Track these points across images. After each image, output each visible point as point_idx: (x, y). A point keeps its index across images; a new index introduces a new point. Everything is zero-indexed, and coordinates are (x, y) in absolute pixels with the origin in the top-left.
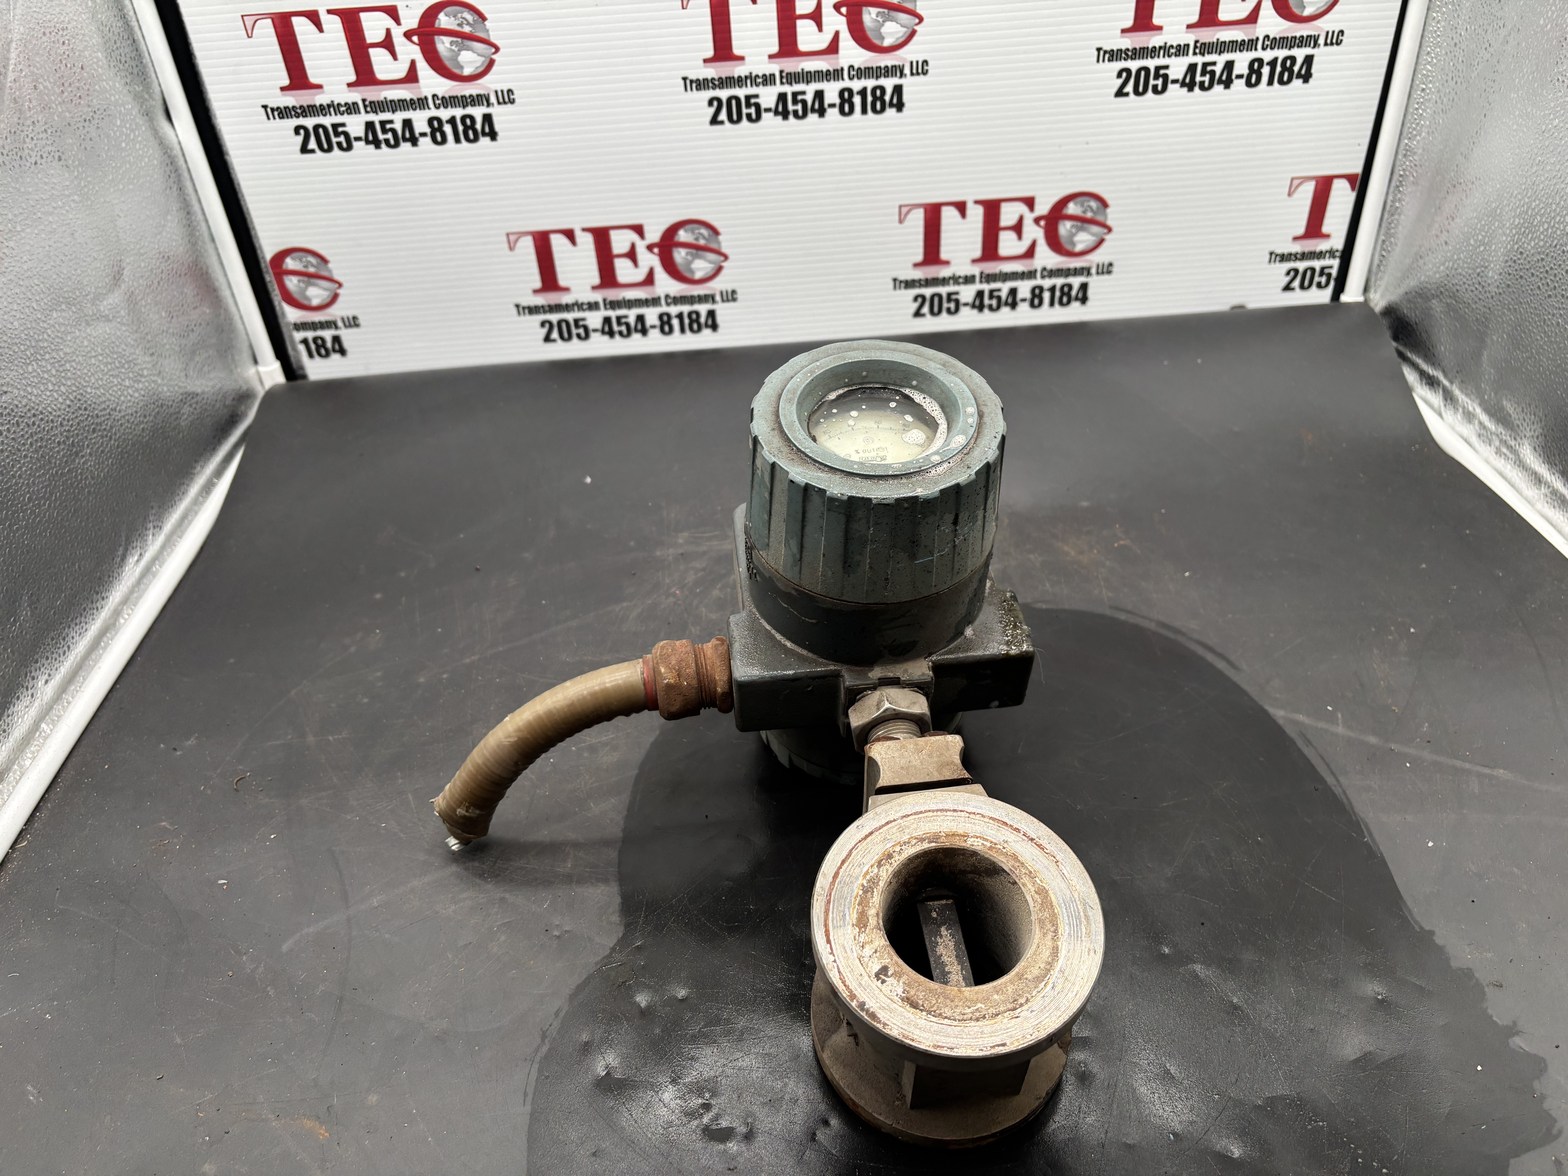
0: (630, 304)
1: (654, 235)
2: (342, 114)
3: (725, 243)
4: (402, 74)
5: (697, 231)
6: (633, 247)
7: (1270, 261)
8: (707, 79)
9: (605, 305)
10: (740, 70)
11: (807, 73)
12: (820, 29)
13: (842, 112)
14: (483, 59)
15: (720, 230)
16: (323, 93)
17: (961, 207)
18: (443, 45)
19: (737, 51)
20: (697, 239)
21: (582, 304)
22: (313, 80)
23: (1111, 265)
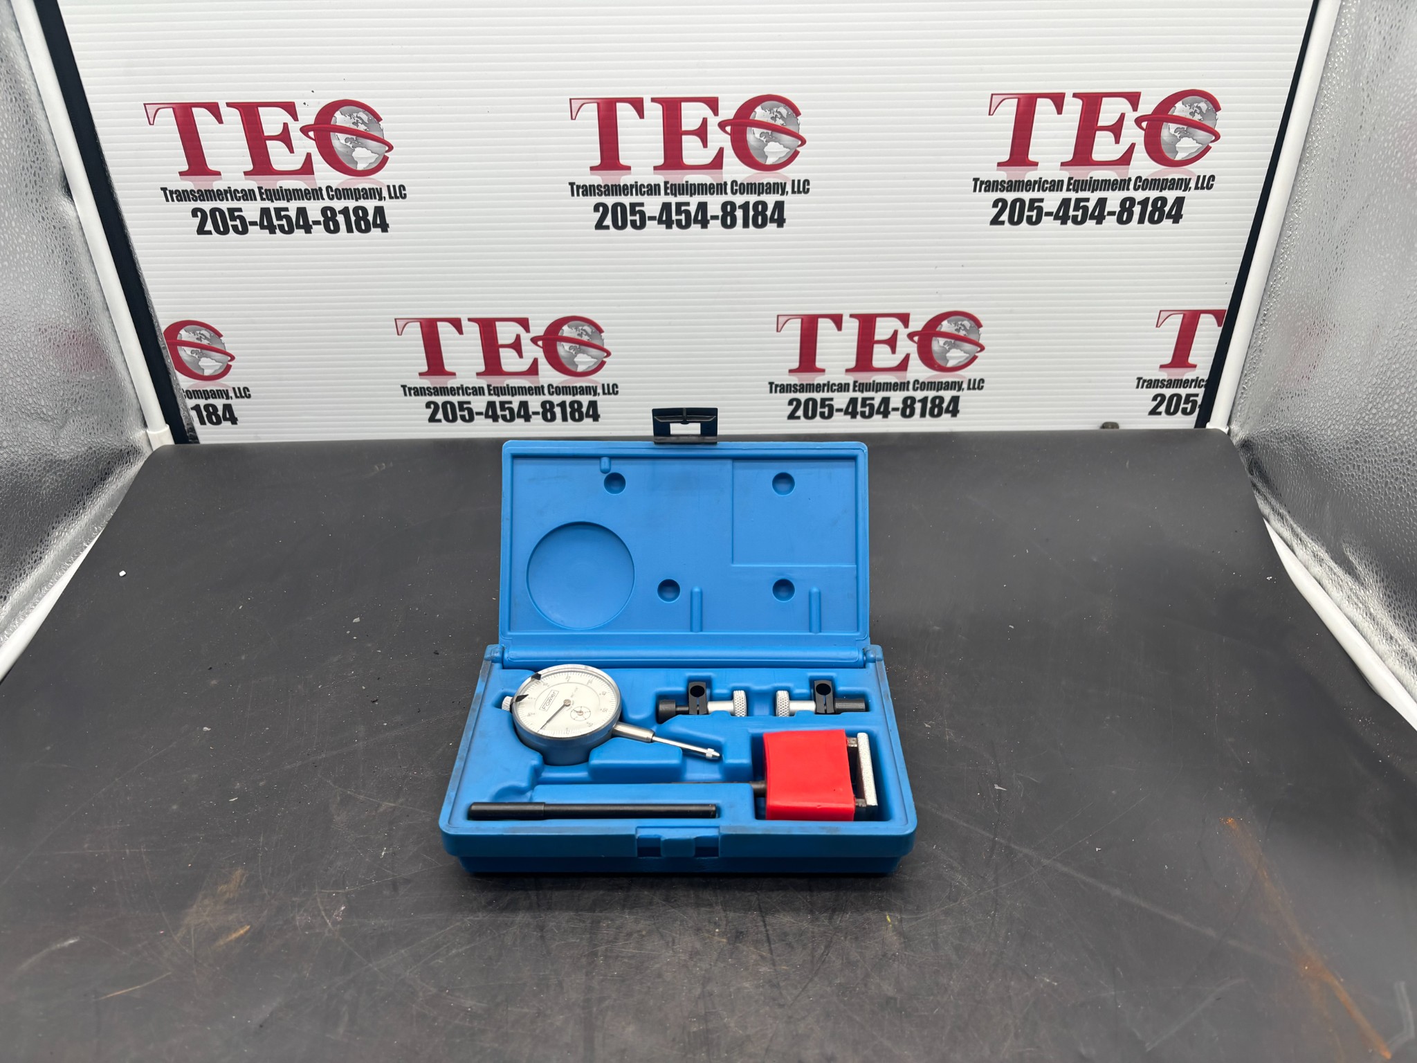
0: (514, 391)
1: (538, 329)
2: (239, 200)
3: (608, 341)
4: (298, 166)
5: (580, 328)
6: (518, 337)
7: (1138, 387)
8: (594, 186)
9: (489, 390)
10: (625, 179)
11: (691, 185)
12: (705, 145)
13: (724, 225)
14: (377, 156)
15: (603, 328)
16: (221, 179)
17: (837, 320)
18: (339, 142)
19: (623, 161)
20: (580, 335)
21: (467, 388)
22: (211, 167)
23: (982, 380)
